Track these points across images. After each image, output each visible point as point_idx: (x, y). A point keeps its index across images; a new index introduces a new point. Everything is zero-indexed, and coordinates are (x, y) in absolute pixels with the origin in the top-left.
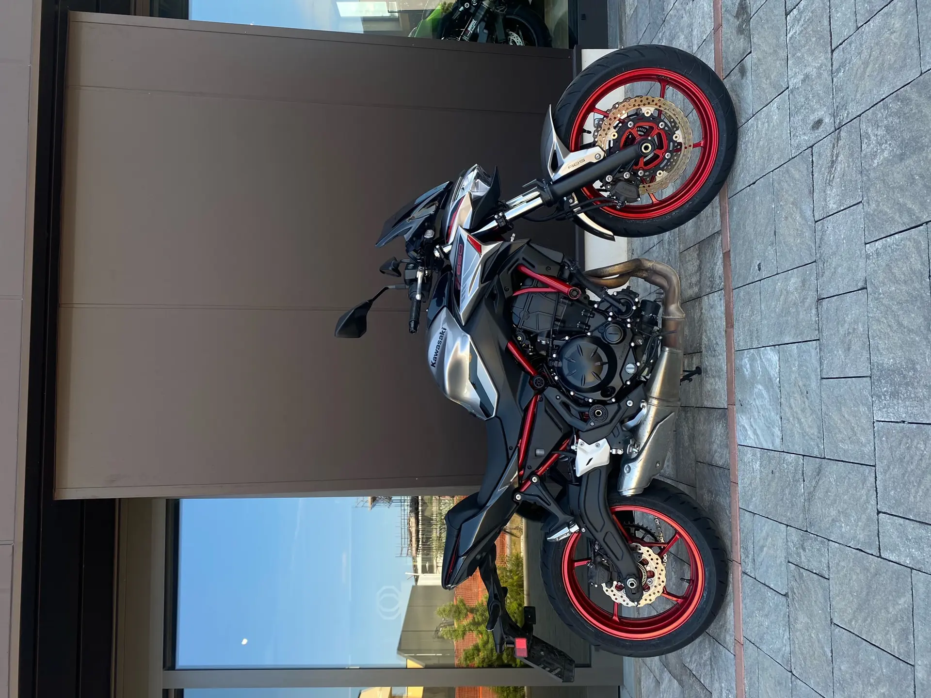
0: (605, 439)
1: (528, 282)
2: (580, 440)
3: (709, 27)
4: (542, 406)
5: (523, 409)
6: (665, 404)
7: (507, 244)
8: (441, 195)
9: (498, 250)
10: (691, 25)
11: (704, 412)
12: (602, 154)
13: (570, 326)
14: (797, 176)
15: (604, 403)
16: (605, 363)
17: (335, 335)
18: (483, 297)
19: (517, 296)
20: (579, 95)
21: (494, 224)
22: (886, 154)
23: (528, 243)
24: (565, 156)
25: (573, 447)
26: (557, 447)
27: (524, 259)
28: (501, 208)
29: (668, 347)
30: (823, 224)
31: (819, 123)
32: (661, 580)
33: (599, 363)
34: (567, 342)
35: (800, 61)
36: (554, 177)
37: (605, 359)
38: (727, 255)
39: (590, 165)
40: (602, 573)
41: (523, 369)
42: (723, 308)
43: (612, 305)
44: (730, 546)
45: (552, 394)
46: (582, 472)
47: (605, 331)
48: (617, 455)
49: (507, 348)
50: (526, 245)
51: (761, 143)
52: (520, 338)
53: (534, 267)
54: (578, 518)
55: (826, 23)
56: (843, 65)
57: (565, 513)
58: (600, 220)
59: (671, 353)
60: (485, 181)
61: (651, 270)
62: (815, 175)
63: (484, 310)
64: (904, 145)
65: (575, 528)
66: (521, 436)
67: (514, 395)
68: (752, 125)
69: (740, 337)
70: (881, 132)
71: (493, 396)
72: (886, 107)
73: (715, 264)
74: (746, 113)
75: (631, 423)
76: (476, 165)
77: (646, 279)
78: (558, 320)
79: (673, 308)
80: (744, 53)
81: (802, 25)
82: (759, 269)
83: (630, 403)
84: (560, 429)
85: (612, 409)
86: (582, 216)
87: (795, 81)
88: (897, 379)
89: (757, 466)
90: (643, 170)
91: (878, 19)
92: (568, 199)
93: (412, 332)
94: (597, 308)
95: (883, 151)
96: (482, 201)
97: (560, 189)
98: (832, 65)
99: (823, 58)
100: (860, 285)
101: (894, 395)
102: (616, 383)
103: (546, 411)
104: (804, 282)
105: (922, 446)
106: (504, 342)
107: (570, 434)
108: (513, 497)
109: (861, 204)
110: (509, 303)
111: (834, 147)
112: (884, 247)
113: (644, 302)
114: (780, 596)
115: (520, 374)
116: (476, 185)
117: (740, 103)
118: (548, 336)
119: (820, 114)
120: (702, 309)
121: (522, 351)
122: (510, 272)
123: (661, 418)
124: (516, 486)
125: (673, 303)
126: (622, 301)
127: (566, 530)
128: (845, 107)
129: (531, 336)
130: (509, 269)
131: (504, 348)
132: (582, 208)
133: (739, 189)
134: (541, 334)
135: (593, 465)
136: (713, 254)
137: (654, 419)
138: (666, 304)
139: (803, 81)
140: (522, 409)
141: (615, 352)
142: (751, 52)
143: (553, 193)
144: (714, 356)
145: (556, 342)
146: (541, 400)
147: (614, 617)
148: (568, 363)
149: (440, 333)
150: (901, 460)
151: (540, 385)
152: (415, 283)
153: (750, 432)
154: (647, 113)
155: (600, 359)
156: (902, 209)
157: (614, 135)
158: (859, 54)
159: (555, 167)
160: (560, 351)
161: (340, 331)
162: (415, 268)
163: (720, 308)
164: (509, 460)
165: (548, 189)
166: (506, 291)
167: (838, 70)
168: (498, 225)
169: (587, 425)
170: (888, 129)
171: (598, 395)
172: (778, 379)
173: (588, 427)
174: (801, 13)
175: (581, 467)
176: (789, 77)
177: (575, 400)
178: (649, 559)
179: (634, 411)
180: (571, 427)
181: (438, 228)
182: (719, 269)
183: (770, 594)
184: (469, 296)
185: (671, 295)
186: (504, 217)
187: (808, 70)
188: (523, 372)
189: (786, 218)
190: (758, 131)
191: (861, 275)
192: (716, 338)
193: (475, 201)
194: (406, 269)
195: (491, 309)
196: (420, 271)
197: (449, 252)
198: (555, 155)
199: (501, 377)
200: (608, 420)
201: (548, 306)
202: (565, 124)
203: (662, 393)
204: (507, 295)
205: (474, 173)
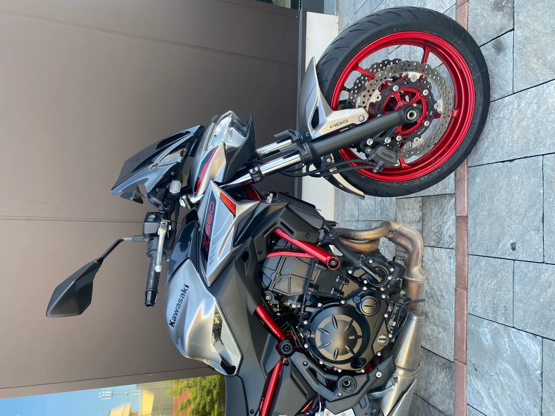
0: (351, 409)
1: (282, 244)
2: (326, 410)
4: (287, 370)
5: (268, 373)
7: (263, 206)
8: (191, 140)
9: (254, 211)
12: (367, 116)
13: (323, 291)
15: (353, 374)
16: (360, 337)
17: (46, 315)
18: (233, 259)
19: (269, 258)
20: (348, 51)
21: (247, 177)
23: (287, 206)
24: (327, 114)
27: (282, 223)
28: (256, 160)
34: (320, 310)
36: (315, 134)
37: (359, 332)
38: (462, 220)
39: (354, 126)
41: (270, 332)
42: (453, 267)
43: (366, 272)
45: (299, 359)
47: (361, 302)
49: (256, 312)
50: (285, 208)
52: (268, 298)
53: (292, 232)
58: (353, 179)
59: (417, 321)
60: (239, 129)
66: (263, 398)
67: (259, 358)
68: (511, 103)
69: (477, 303)
73: (444, 223)
74: (502, 89)
76: (230, 112)
77: (391, 240)
78: (311, 286)
79: (415, 270)
82: (514, 249)
83: (379, 375)
84: (305, 395)
85: (361, 380)
90: (401, 135)
92: (325, 159)
93: (148, 306)
94: (351, 275)
96: (237, 153)
97: (319, 147)
102: (368, 355)
103: (292, 377)
106: (253, 307)
107: (315, 401)
110: (260, 265)
115: (267, 335)
116: (230, 132)
118: (299, 301)
121: (270, 314)
122: (265, 236)
125: (416, 265)
126: (377, 269)
130: (265, 233)
131: (252, 311)
132: (338, 168)
134: (292, 298)
136: (443, 213)
140: (266, 372)
141: (369, 324)
142: (513, 29)
143: (313, 150)
145: (308, 309)
146: (287, 364)
148: (321, 334)
149: (182, 290)
151: (288, 351)
152: (155, 238)
155: (355, 333)
157: (378, 98)
159: (315, 123)
160: (312, 318)
161: (53, 309)
162: (157, 219)
163: (449, 266)
165: (307, 147)
166: (259, 254)
168: (252, 179)
169: (334, 395)
171: (347, 367)
173: (336, 397)
177: (324, 369)
179: (381, 383)
180: (316, 394)
181: (186, 178)
182: (450, 229)
184: (218, 259)
186: (259, 172)
188: (269, 334)
193: (229, 153)
194: (146, 221)
195: (241, 271)
196: (163, 227)
197: (198, 204)
198: (316, 112)
199: (247, 341)
200: (356, 391)
201: (302, 270)
202: (330, 78)
203: (408, 362)
204: (259, 258)
205: (227, 120)
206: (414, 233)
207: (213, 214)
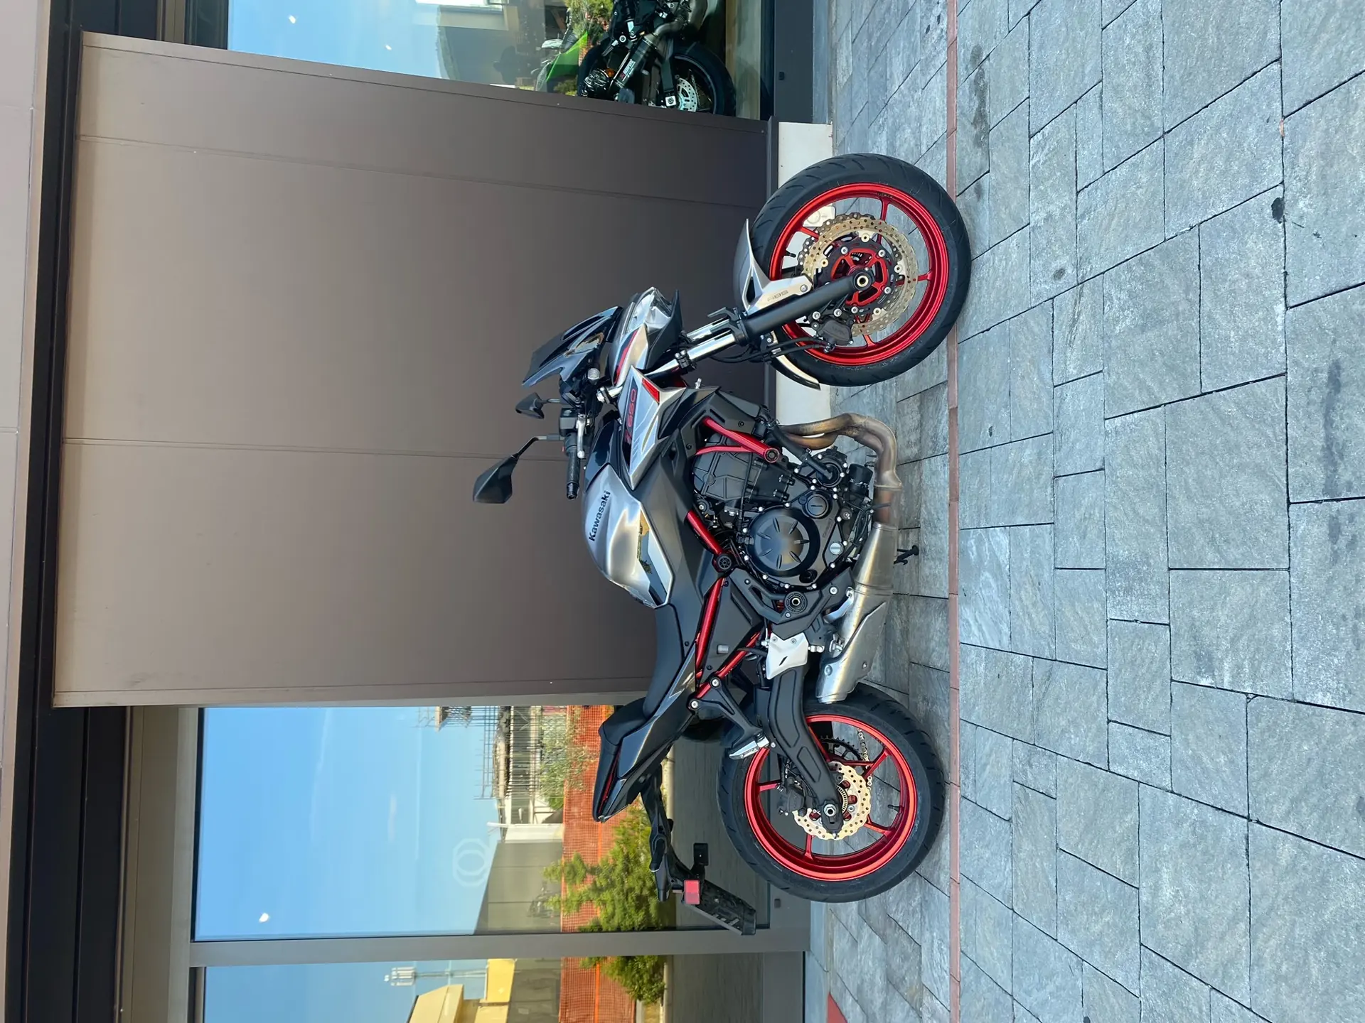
0: (802, 634)
1: (715, 438)
2: (773, 635)
3: (942, 128)
4: (727, 591)
5: (704, 594)
6: (876, 592)
7: (690, 392)
8: (607, 324)
9: (680, 398)
10: (919, 119)
11: (921, 602)
12: (810, 286)
13: (765, 494)
14: (1036, 330)
15: (803, 590)
16: (807, 542)
17: (474, 501)
18: (658, 457)
19: (701, 455)
20: (784, 211)
21: (673, 364)
22: (1128, 321)
23: (717, 392)
24: (764, 285)
25: (764, 644)
26: (743, 644)
27: (711, 411)
28: (683, 344)
29: (881, 522)
30: (1062, 389)
31: (1060, 273)
32: (865, 806)
33: (799, 542)
34: (761, 514)
35: (1043, 196)
36: (750, 309)
37: (806, 536)
38: (953, 412)
39: (794, 298)
40: (794, 798)
41: (705, 545)
42: (947, 476)
43: (815, 470)
44: (947, 765)
45: (740, 576)
46: (775, 672)
47: (807, 502)
48: (816, 653)
49: (687, 520)
50: (714, 394)
51: (998, 284)
52: (702, 507)
53: (723, 421)
54: (767, 730)
55: (1072, 159)
56: (1087, 211)
57: (751, 723)
58: (804, 364)
59: (884, 531)
60: (662, 309)
61: (862, 428)
62: (1055, 333)
63: (659, 470)
64: (1146, 316)
65: (764, 742)
66: (700, 629)
67: (694, 580)
68: (988, 260)
69: (966, 514)
70: (1124, 296)
71: (666, 577)
72: (1130, 269)
73: (940, 422)
74: (982, 244)
75: (835, 615)
76: (652, 288)
77: (856, 438)
78: (750, 487)
79: (887, 475)
80: (981, 170)
81: (1047, 155)
82: (991, 434)
83: (834, 591)
84: (749, 620)
85: (812, 597)
86: (783, 359)
87: (1037, 218)
88: (1132, 573)
89: (981, 669)
90: (858, 306)
91: (1124, 168)
92: (766, 338)
93: (570, 498)
94: (798, 474)
95: (1125, 317)
96: (660, 335)
97: (756, 324)
98: (1077, 209)
99: (1067, 199)
100: (1098, 465)
101: (1128, 590)
102: (818, 566)
103: (732, 598)
104: (1039, 454)
105: (1153, 648)
106: (683, 512)
107: (760, 627)
108: (688, 704)
109: (1101, 374)
110: (691, 463)
111: (1075, 304)
112: (1123, 426)
113: (853, 467)
114: (1003, 822)
115: (702, 551)
116: (652, 313)
117: (975, 229)
118: (738, 506)
119: (1063, 262)
120: (921, 474)
121: (704, 523)
122: (693, 426)
123: (870, 608)
124: (693, 690)
125: (888, 470)
126: (828, 466)
127: (753, 744)
128: (1088, 260)
129: (718, 506)
130: (693, 423)
131: (683, 519)
132: (782, 349)
133: (970, 334)
134: (729, 503)
135: (789, 664)
136: (937, 409)
137: (862, 610)
138: (879, 468)
139: (1046, 220)
140: (702, 596)
141: (819, 528)
142: (989, 172)
143: (748, 329)
144: (935, 534)
145: (747, 514)
146: (726, 585)
147: (807, 854)
148: (762, 541)
149: (603, 498)
150: (1133, 663)
151: (726, 567)
152: (573, 434)
153: (974, 629)
154: (865, 238)
155: (799, 536)
156: (1142, 386)
157: (824, 263)
158: (1105, 202)
159: (751, 297)
160: (752, 524)
161: (479, 494)
162: (574, 414)
163: (944, 476)
164: (684, 659)
165: (742, 325)
166: (687, 448)
167: (1083, 216)
168: (679, 366)
169: (781, 616)
170: (1131, 295)
171: (796, 580)
172: (1008, 567)
173: (783, 619)
174: (1045, 139)
175: (773, 668)
176: (1031, 211)
177: (769, 586)
178: (851, 781)
179: (838, 601)
180: (762, 618)
181: (604, 367)
182: (944, 428)
183: (992, 819)
184: (642, 454)
185: (886, 458)
186: (687, 356)
187: (1052, 207)
188: (705, 550)
189: (1023, 377)
190: (994, 269)
191: (1099, 454)
192: (937, 513)
193: (652, 335)
194: (562, 416)
195: (668, 470)
196: (581, 420)
197: (617, 397)
198: (751, 283)
199: (678, 555)
200: (807, 610)
201: (739, 469)
202: (765, 244)
203: (872, 578)
204: (689, 454)
205: (650, 298)
206: (884, 428)
207: (635, 403)
